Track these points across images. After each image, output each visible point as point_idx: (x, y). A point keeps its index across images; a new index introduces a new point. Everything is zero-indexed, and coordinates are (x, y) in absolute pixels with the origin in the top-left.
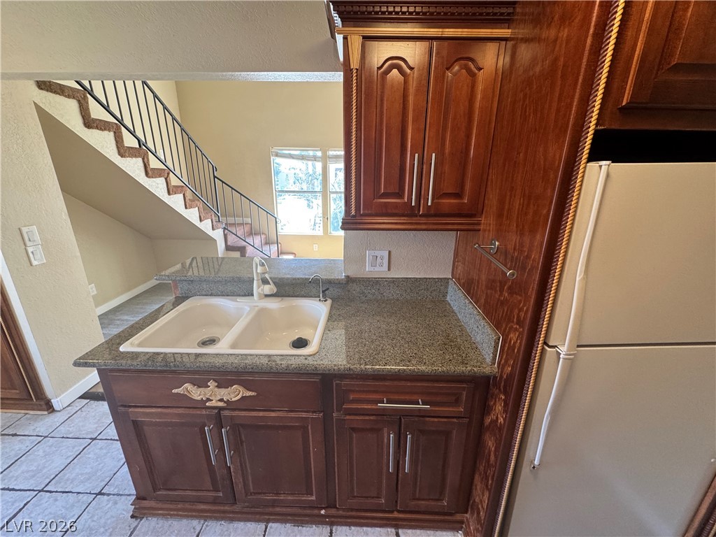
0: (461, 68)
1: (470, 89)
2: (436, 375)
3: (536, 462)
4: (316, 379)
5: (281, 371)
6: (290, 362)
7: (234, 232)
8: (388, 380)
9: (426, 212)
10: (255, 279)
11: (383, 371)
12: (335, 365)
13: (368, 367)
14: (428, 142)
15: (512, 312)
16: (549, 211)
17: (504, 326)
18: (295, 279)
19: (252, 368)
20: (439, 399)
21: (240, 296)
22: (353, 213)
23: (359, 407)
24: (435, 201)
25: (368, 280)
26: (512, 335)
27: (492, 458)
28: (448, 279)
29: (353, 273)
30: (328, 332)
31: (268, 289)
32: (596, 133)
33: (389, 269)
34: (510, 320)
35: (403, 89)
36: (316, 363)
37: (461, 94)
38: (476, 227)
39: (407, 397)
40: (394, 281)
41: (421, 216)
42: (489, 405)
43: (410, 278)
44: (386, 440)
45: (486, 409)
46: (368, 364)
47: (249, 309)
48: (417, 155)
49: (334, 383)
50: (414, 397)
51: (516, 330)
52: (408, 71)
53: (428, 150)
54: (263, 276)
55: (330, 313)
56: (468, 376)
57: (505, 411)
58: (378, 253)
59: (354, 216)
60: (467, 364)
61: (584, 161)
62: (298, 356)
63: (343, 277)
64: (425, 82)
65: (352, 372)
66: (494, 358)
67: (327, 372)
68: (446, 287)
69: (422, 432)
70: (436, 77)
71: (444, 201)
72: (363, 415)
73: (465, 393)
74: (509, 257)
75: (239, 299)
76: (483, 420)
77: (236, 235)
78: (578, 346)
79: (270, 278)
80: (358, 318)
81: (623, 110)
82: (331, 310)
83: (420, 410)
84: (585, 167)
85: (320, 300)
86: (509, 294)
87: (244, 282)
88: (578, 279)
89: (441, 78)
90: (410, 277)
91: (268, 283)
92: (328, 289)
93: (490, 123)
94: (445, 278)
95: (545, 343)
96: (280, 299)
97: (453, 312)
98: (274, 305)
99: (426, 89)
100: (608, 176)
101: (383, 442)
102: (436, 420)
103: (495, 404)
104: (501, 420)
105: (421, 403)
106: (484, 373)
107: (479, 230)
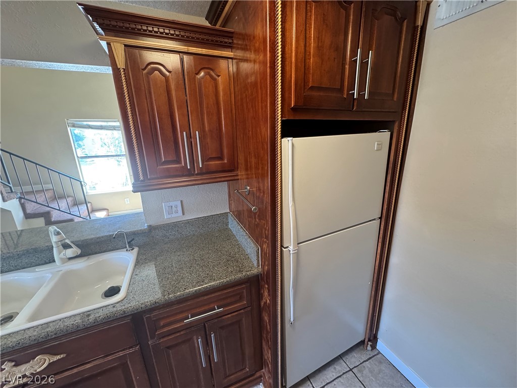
0: (206, 74)
1: (214, 88)
2: (223, 286)
3: (292, 320)
4: (128, 320)
5: (89, 326)
6: (97, 315)
7: (34, 199)
8: (189, 300)
9: (199, 172)
10: (54, 246)
11: (183, 295)
12: (142, 304)
13: (171, 296)
14: (192, 124)
15: (262, 231)
16: (268, 168)
17: (260, 240)
18: (98, 238)
19: (55, 334)
20: (229, 301)
21: (39, 265)
22: (142, 178)
23: (170, 328)
24: (205, 163)
25: (168, 225)
26: (264, 246)
27: (268, 327)
28: (227, 213)
29: (154, 221)
30: (136, 276)
31: (70, 252)
32: (283, 122)
33: (183, 214)
34: (262, 237)
35: (165, 86)
36: (124, 307)
37: (209, 91)
38: (236, 178)
39: (206, 308)
40: (189, 222)
41: (197, 175)
42: (261, 293)
43: (200, 218)
44: (196, 345)
45: (260, 296)
46: (170, 294)
47: (50, 276)
48: (184, 133)
49: (145, 318)
50: (212, 306)
51: (266, 242)
52: (167, 73)
53: (193, 128)
54: (63, 242)
55: (137, 259)
56: (244, 279)
57: (269, 295)
58: (173, 204)
59: (142, 181)
60: (242, 271)
61: (279, 138)
62: (106, 306)
63: (146, 227)
64: (181, 82)
65: (158, 305)
66: (258, 263)
67: (136, 312)
68: (227, 219)
69: (222, 328)
70: (189, 80)
71: (211, 163)
72: (174, 333)
73: (245, 291)
74: (255, 196)
75: (38, 269)
76: (260, 305)
77: (36, 202)
78: (298, 244)
79: (72, 242)
80: (162, 258)
81: (293, 109)
82: (138, 256)
83: (217, 313)
84: (281, 141)
85: (127, 250)
86: (259, 220)
87: (42, 251)
88: (290, 206)
89: (192, 80)
90: (201, 216)
91: (70, 247)
92: (133, 239)
93: (231, 110)
94: (225, 213)
95: (282, 246)
96: (86, 258)
97: (233, 235)
98: (81, 265)
99: (183, 87)
100: (293, 145)
101: (195, 346)
102: (229, 316)
103: (264, 291)
104: (268, 301)
105: (216, 309)
106: (253, 274)
107: (238, 179)
